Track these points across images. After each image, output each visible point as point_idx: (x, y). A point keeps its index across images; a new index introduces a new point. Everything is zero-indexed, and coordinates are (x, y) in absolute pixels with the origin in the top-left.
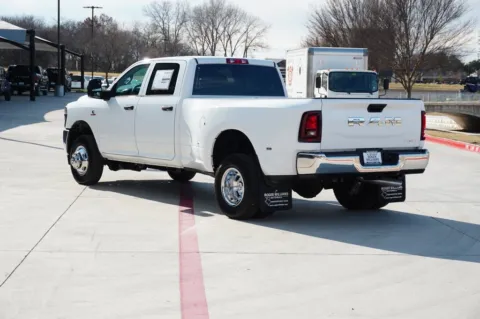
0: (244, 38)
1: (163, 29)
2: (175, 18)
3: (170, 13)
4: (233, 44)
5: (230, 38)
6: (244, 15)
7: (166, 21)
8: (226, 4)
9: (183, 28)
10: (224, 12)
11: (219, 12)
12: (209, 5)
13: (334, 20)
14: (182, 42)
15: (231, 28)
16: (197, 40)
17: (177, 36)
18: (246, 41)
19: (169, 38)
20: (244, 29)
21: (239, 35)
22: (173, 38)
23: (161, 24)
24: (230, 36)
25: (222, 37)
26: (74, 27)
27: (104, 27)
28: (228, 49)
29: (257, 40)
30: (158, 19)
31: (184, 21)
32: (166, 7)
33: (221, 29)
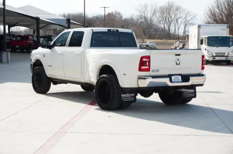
0: (184, 20)
1: (145, 17)
2: (150, 12)
3: (148, 9)
4: (179, 24)
5: (177, 21)
6: (184, 10)
7: (146, 13)
8: (176, 4)
9: (154, 16)
10: (174, 9)
11: (172, 8)
12: (167, 5)
13: (217, 10)
14: (154, 23)
15: (178, 15)
16: (161, 22)
17: (151, 20)
18: (185, 22)
19: (147, 21)
20: (184, 16)
21: (182, 19)
22: (149, 21)
23: (144, 15)
24: (177, 20)
25: (174, 20)
26: (102, 17)
27: (116, 16)
28: (177, 26)
29: (191, 22)
30: (142, 12)
31: (155, 13)
32: (146, 6)
33: (173, 16)
